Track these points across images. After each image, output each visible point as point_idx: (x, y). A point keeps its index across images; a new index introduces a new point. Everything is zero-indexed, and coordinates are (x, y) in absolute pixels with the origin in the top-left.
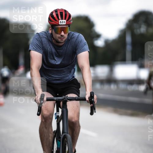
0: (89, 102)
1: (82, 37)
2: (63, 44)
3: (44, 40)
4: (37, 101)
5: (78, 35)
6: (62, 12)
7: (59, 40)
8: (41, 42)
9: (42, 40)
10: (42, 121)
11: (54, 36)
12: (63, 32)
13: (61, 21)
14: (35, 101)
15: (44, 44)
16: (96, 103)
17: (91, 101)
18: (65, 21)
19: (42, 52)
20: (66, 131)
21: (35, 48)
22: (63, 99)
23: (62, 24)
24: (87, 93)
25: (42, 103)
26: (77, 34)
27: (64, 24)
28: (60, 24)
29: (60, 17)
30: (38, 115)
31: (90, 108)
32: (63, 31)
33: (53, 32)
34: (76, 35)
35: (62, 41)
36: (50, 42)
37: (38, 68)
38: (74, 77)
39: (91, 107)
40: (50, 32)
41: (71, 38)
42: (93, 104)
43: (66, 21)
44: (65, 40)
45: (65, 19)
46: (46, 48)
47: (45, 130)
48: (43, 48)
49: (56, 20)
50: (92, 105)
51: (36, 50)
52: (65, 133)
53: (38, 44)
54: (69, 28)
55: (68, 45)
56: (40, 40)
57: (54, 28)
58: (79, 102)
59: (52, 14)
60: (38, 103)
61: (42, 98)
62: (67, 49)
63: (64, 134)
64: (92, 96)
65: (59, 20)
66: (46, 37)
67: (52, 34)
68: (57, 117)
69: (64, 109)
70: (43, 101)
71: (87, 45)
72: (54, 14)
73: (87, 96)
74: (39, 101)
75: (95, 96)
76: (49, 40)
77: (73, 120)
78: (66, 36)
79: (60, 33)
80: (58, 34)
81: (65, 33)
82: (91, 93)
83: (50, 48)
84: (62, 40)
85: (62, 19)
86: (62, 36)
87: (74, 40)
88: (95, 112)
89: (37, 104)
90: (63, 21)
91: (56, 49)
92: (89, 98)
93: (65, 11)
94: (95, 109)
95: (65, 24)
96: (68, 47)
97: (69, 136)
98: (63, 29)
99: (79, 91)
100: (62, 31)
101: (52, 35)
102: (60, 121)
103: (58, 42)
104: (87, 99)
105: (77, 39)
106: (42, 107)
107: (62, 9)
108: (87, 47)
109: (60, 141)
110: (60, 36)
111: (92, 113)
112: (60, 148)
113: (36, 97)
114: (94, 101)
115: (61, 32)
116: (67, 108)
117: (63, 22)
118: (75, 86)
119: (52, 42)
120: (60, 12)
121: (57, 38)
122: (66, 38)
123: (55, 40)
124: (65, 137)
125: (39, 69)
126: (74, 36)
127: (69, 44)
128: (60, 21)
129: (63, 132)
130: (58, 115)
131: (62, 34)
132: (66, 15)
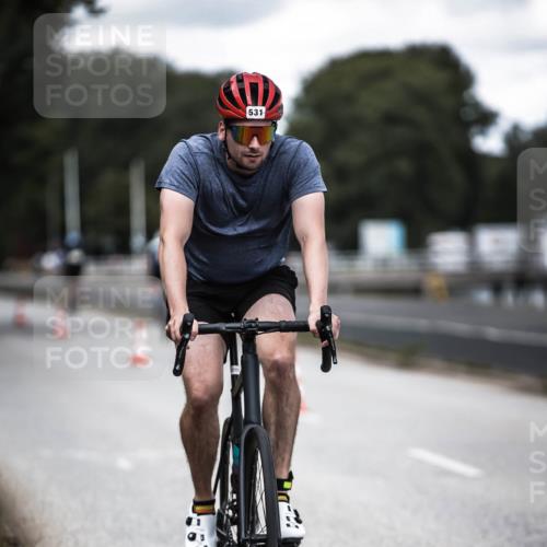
0: (318, 335)
1: (308, 151)
3: (201, 159)
4: (173, 335)
5: (300, 144)
6: (257, 84)
7: (246, 161)
8: (195, 167)
9: (196, 161)
12: (255, 139)
13: (254, 108)
14: (169, 334)
15: (201, 171)
16: (336, 337)
17: (323, 331)
18: (264, 109)
19: (195, 194)
20: (253, 417)
21: (176, 184)
22: (245, 328)
23: (253, 117)
24: (311, 309)
25: (187, 340)
26: (293, 141)
27: (259, 117)
28: (248, 116)
29: (249, 98)
30: (177, 373)
31: (321, 352)
32: (257, 136)
33: (230, 137)
34: (292, 144)
35: (251, 165)
36: (219, 166)
37: (181, 241)
39: (324, 349)
40: (221, 136)
42: (330, 342)
43: (267, 110)
44: (262, 162)
45: (264, 104)
46: (207, 183)
48: (199, 182)
49: (237, 106)
50: (326, 342)
52: (253, 423)
53: (186, 173)
55: (268, 173)
56: (192, 161)
57: (231, 128)
59: (229, 87)
61: (186, 327)
62: (265, 185)
63: (249, 427)
64: (325, 318)
65: (247, 105)
66: (206, 150)
67: (225, 142)
68: (234, 377)
69: (250, 357)
70: (190, 334)
72: (234, 87)
73: (313, 319)
74: (178, 333)
75: (334, 319)
76: (217, 160)
78: (265, 150)
79: (249, 143)
82: (322, 309)
83: (218, 183)
84: (253, 162)
85: (255, 103)
86: (253, 150)
87: (286, 158)
88: (335, 363)
89: (173, 343)
90: (259, 108)
91: (235, 184)
92: (317, 325)
93: (266, 80)
94: (334, 355)
95: (263, 117)
96: (270, 178)
98: (258, 132)
100: (253, 136)
101: (226, 146)
102: (239, 392)
104: (313, 326)
105: (294, 157)
107: (256, 75)
109: (238, 445)
110: (247, 150)
111: (326, 367)
112: (239, 469)
113: (171, 323)
114: (331, 331)
117: (256, 112)
119: (224, 167)
120: (251, 84)
121: (239, 156)
122: (265, 155)
123: (234, 160)
124: (252, 435)
125: (185, 242)
126: (288, 147)
127: (273, 169)
128: (248, 108)
129: (247, 421)
130: (235, 373)
131: (255, 144)
132: (266, 92)
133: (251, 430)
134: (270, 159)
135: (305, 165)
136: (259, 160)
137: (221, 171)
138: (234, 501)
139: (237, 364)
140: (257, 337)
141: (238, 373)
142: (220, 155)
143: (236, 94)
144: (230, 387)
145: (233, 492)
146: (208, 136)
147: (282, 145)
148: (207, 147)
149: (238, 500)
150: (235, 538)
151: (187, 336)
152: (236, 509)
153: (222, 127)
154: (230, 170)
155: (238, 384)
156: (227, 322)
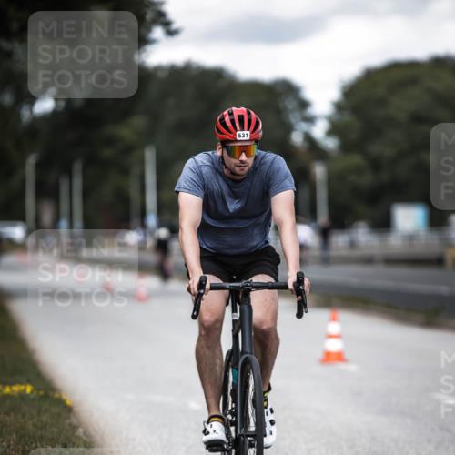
1: (280, 162)
2: (242, 177)
3: (205, 170)
4: (192, 291)
5: (274, 158)
6: (242, 116)
7: (237, 169)
8: (200, 175)
9: (201, 172)
10: (200, 335)
11: (226, 162)
12: (243, 154)
13: (241, 133)
14: (189, 290)
17: (298, 290)
18: (248, 133)
19: (202, 194)
20: (248, 349)
21: (188, 188)
22: (243, 287)
23: (241, 139)
25: (202, 294)
26: (271, 156)
27: (245, 138)
28: (238, 138)
29: (238, 125)
30: (194, 317)
31: (296, 304)
32: (244, 152)
33: (225, 153)
34: (269, 157)
35: (241, 172)
37: (194, 227)
38: (267, 242)
39: (298, 302)
40: (219, 153)
41: (261, 164)
42: (303, 297)
44: (249, 170)
45: (248, 130)
46: (210, 186)
47: (207, 352)
48: (204, 186)
50: (300, 297)
51: (189, 191)
52: (247, 353)
53: (194, 179)
54: (255, 146)
56: (199, 171)
57: (226, 147)
58: (276, 291)
59: (223, 119)
60: (194, 295)
61: (201, 285)
63: (245, 356)
64: (300, 280)
65: (236, 131)
66: (209, 163)
67: (222, 157)
68: (234, 322)
69: (245, 307)
71: (291, 176)
72: (227, 119)
73: (291, 281)
74: (196, 289)
75: (306, 281)
76: (217, 170)
77: (265, 327)
78: (250, 161)
79: (239, 157)
80: (234, 157)
81: (248, 156)
82: (297, 274)
83: (218, 185)
84: (242, 170)
85: (242, 129)
86: (242, 162)
87: (265, 168)
88: (306, 312)
90: (245, 132)
92: (294, 285)
93: (249, 113)
94: (306, 306)
95: (248, 138)
97: (255, 361)
98: (245, 149)
99: (277, 269)
100: (242, 152)
102: (238, 332)
103: (233, 173)
104: (291, 286)
105: (270, 166)
106: (202, 302)
108: (290, 182)
109: (237, 369)
110: (238, 162)
111: (299, 315)
112: (237, 385)
113: (191, 282)
114: (303, 290)
115: (241, 154)
116: (252, 303)
117: (243, 135)
118: (269, 260)
119: (222, 174)
120: (238, 116)
121: (233, 166)
122: (251, 165)
123: (229, 169)
124: (247, 361)
125: (197, 228)
128: (238, 133)
129: (243, 352)
130: (235, 318)
131: (243, 157)
132: (250, 121)
133: (246, 358)
134: (255, 168)
135: (278, 171)
136: (246, 169)
137: (220, 178)
138: (232, 408)
139: (236, 312)
140: (252, 293)
141: (237, 318)
142: (219, 167)
143: (229, 124)
144: (231, 328)
145: (233, 402)
146: (210, 153)
147: (263, 157)
148: (209, 161)
149: (236, 408)
150: (233, 435)
151: (202, 291)
152: (234, 414)
153: (220, 146)
154: (226, 177)
155: (237, 326)
156: (231, 282)
